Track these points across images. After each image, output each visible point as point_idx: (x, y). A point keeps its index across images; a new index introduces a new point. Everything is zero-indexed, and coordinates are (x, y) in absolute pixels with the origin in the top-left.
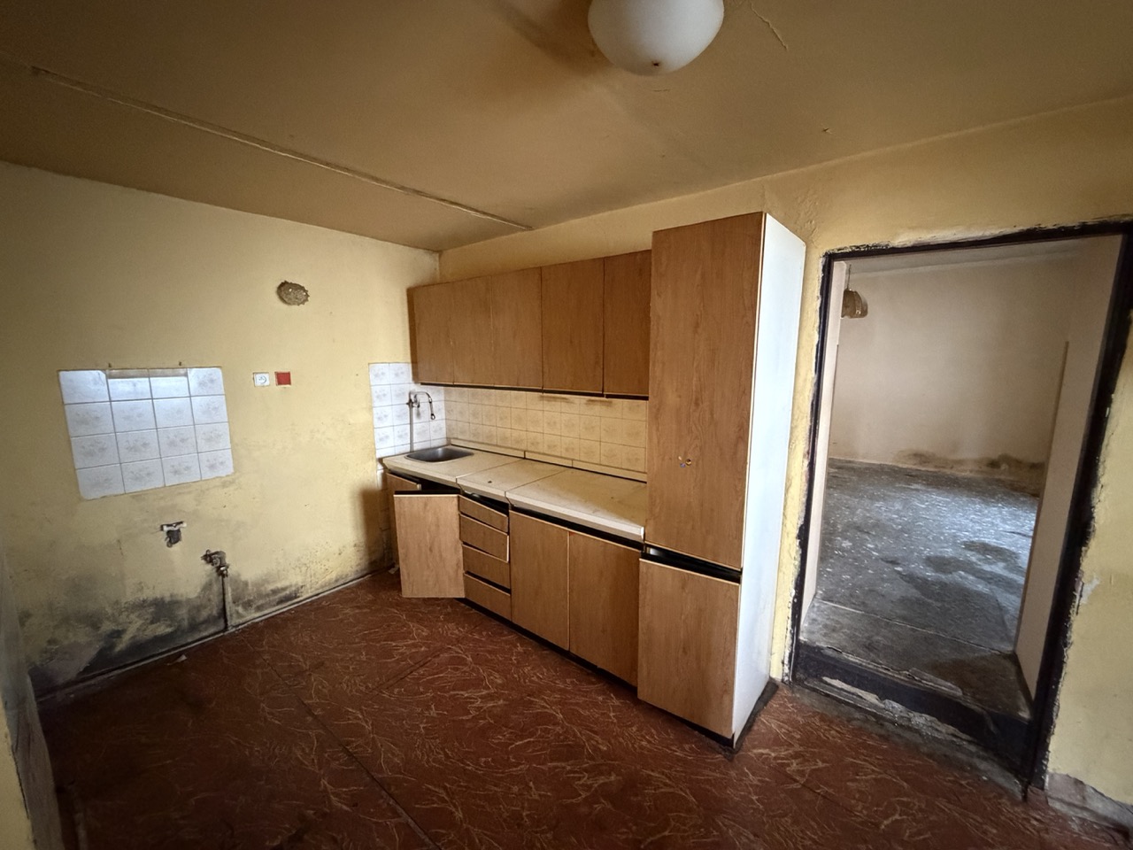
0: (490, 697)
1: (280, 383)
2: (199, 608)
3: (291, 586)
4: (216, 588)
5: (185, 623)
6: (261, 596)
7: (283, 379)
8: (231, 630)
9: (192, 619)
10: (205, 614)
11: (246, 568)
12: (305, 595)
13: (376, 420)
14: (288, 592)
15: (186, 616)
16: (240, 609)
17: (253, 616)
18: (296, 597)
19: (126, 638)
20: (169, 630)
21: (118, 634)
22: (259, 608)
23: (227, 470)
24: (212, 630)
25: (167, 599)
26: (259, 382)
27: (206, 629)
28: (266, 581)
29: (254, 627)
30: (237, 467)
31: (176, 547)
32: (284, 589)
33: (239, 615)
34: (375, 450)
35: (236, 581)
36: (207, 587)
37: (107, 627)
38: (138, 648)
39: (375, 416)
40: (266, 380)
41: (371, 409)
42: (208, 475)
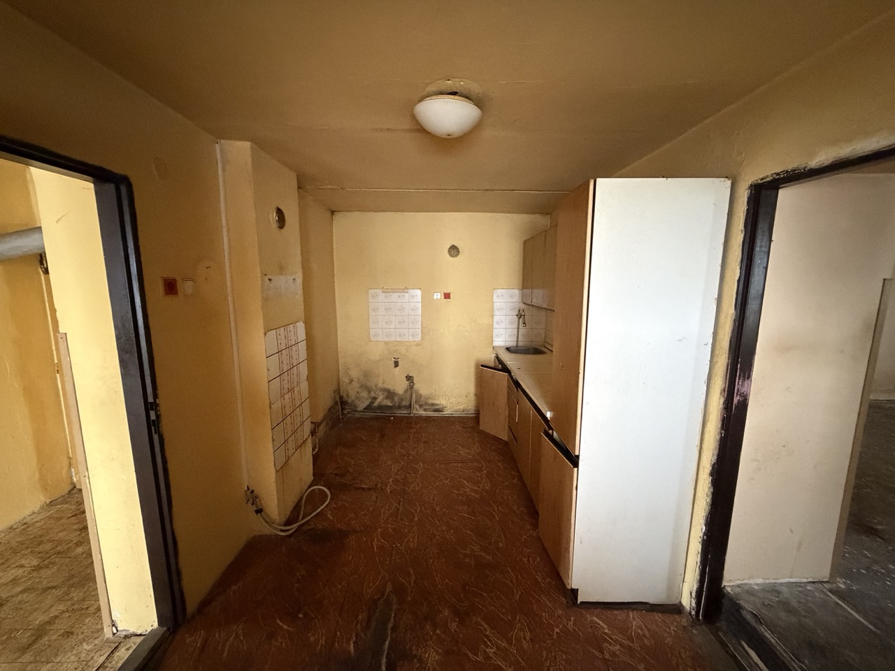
0: (476, 491)
1: (445, 298)
2: (402, 400)
3: (440, 404)
4: (409, 393)
5: (397, 404)
6: (426, 404)
7: (447, 296)
8: (412, 415)
9: (400, 403)
10: (404, 403)
11: (422, 388)
12: (447, 412)
13: (495, 323)
14: (438, 407)
15: (397, 401)
16: (418, 407)
17: (422, 413)
18: (442, 411)
19: (378, 401)
20: (391, 404)
21: (375, 399)
22: (425, 410)
23: (418, 338)
24: (405, 412)
25: (392, 391)
26: (435, 297)
27: (403, 410)
28: (429, 398)
29: (420, 417)
30: (422, 339)
31: (398, 368)
32: (437, 405)
33: (417, 410)
34: (492, 342)
35: (417, 392)
36: (406, 391)
37: (373, 394)
38: (381, 407)
39: (495, 321)
40: (438, 296)
41: (492, 316)
42: (411, 340)
